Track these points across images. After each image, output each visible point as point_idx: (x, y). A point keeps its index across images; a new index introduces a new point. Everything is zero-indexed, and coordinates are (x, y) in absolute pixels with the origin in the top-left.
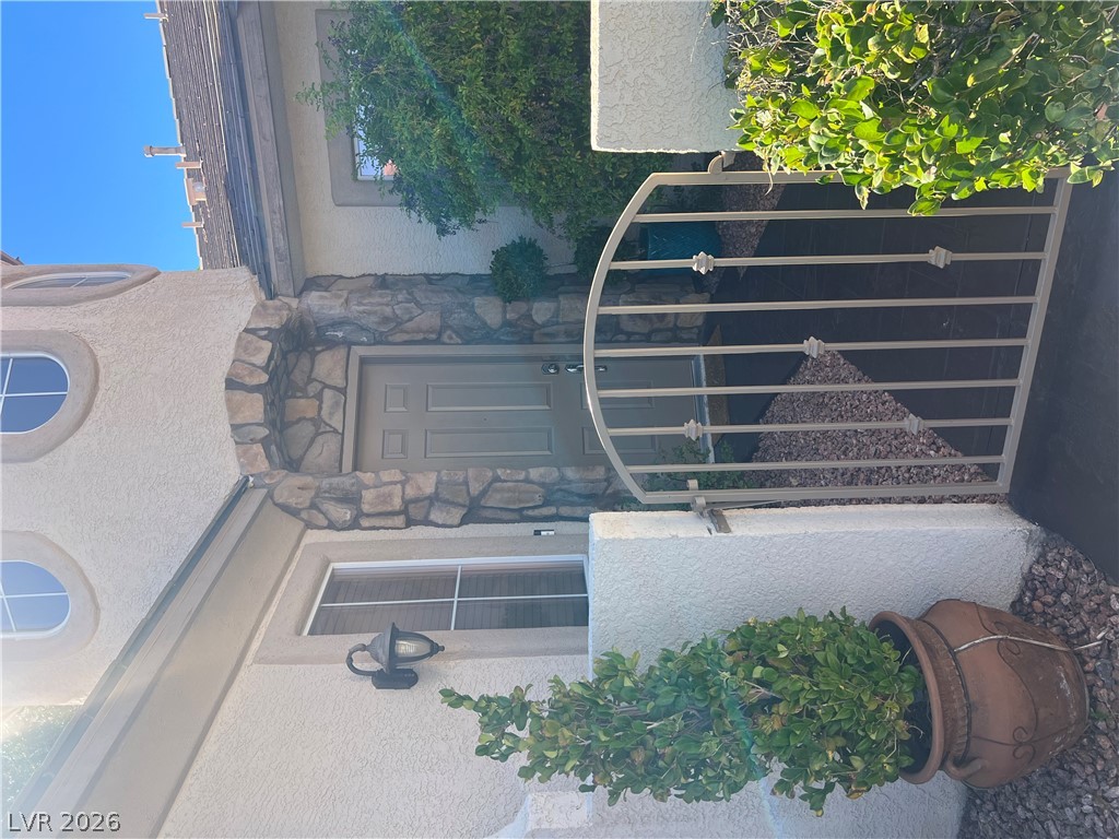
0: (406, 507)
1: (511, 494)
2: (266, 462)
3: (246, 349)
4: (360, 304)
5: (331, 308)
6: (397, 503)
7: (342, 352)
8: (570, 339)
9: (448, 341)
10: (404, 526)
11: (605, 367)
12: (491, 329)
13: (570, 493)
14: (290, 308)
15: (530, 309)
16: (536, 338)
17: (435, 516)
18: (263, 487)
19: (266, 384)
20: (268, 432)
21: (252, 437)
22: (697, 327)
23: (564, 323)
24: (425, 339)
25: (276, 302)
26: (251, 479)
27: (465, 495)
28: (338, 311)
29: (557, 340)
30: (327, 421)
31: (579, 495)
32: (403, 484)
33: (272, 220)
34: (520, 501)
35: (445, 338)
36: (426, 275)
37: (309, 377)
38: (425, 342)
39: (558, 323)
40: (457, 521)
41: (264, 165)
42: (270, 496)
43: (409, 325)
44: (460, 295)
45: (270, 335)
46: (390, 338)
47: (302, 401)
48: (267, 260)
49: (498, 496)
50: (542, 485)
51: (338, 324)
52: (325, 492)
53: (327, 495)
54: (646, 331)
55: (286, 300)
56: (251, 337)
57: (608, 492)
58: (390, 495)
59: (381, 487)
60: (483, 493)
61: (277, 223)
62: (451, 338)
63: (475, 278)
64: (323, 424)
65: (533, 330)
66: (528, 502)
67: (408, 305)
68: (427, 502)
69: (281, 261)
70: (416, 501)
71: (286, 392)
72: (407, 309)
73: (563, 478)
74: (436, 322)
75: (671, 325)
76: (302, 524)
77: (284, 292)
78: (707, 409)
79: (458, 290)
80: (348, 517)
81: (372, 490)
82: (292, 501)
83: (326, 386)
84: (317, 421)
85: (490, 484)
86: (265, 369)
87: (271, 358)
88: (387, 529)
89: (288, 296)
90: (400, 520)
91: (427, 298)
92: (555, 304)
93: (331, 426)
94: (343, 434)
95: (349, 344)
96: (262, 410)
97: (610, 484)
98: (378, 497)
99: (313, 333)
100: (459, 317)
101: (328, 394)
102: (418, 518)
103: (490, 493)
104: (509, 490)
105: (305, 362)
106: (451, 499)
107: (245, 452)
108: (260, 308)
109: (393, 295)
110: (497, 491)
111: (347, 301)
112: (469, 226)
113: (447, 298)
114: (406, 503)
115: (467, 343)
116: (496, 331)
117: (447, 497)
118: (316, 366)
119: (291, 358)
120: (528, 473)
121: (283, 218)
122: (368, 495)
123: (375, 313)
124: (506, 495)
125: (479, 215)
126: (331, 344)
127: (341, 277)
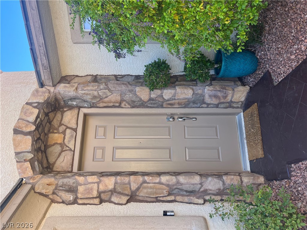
0: (100, 195)
1: (151, 190)
2: (32, 171)
3: (25, 113)
4: (83, 90)
5: (69, 92)
6: (95, 194)
7: (76, 111)
8: (180, 106)
9: (124, 106)
10: (99, 203)
11: (196, 118)
12: (144, 101)
13: (182, 190)
14: (49, 92)
15: (162, 93)
16: (164, 106)
17: (114, 199)
18: (30, 183)
19: (35, 131)
20: (33, 156)
21: (25, 158)
22: (241, 102)
23: (178, 99)
24: (113, 105)
25: (44, 89)
26: (24, 179)
27: (129, 190)
28: (72, 93)
29: (175, 106)
30: (67, 145)
31: (186, 191)
32: (98, 183)
33: (39, 50)
34: (157, 194)
35: (123, 105)
36: (115, 76)
37: (60, 123)
38: (114, 107)
39: (175, 99)
40: (125, 202)
41: (33, 22)
42: (33, 188)
43: (106, 100)
44: (129, 86)
45: (38, 106)
46: (98, 105)
47: (56, 135)
48: (38, 69)
49: (145, 191)
50: (168, 185)
51: (73, 99)
52: (60, 187)
53: (61, 188)
54: (216, 103)
55: (48, 88)
56: (29, 107)
57: (201, 190)
58: (92, 189)
59: (87, 184)
60: (138, 189)
61: (42, 51)
62: (125, 105)
63: (137, 77)
64: (65, 146)
65: (163, 102)
66: (160, 194)
67: (105, 91)
68: (110, 193)
69: (45, 70)
70: (104, 192)
71: (49, 131)
72: (105, 92)
73: (178, 182)
74: (119, 98)
75: (229, 101)
76: (50, 201)
77: (48, 84)
78: (245, 141)
79: (129, 83)
80: (72, 199)
81: (83, 186)
82: (44, 191)
83: (68, 127)
84: (62, 145)
85: (141, 184)
86: (34, 123)
87: (37, 117)
88: (91, 204)
89: (50, 86)
90: (97, 201)
91: (114, 87)
92: (174, 91)
93: (69, 147)
94: (74, 151)
95: (79, 108)
96: (31, 145)
97: (202, 186)
98: (85, 190)
99: (62, 103)
100: (128, 96)
101: (68, 131)
102: (106, 199)
103: (141, 189)
104: (151, 188)
105: (59, 115)
106: (122, 192)
107: (21, 167)
108: (35, 92)
109: (98, 86)
110: (145, 188)
111: (76, 89)
112: (131, 53)
113: (124, 87)
114: (100, 193)
115: (133, 107)
116: (146, 102)
117: (120, 190)
118: (64, 118)
119: (51, 115)
120: (161, 179)
121: (45, 49)
122: (81, 189)
123: (90, 94)
124: (149, 190)
125: (137, 48)
126: (71, 108)
127: (77, 76)
